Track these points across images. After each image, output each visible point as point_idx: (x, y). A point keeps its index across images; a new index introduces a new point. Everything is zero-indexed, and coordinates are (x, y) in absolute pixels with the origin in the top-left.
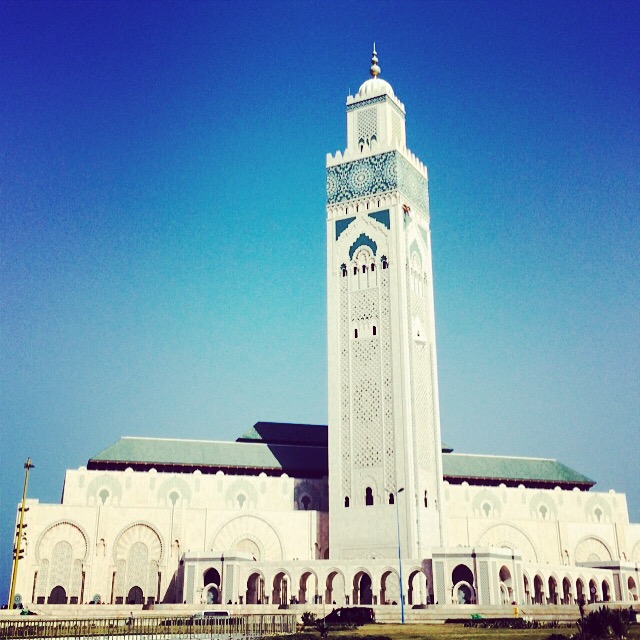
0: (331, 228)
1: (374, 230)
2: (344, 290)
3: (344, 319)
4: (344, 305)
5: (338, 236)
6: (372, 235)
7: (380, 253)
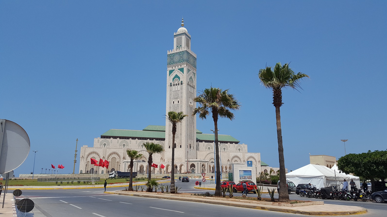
0: (168, 72)
1: (179, 74)
2: (171, 90)
3: (170, 98)
4: (171, 95)
5: (170, 75)
6: (179, 75)
7: (181, 80)
